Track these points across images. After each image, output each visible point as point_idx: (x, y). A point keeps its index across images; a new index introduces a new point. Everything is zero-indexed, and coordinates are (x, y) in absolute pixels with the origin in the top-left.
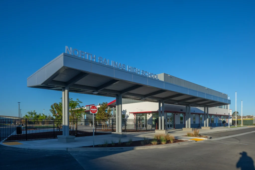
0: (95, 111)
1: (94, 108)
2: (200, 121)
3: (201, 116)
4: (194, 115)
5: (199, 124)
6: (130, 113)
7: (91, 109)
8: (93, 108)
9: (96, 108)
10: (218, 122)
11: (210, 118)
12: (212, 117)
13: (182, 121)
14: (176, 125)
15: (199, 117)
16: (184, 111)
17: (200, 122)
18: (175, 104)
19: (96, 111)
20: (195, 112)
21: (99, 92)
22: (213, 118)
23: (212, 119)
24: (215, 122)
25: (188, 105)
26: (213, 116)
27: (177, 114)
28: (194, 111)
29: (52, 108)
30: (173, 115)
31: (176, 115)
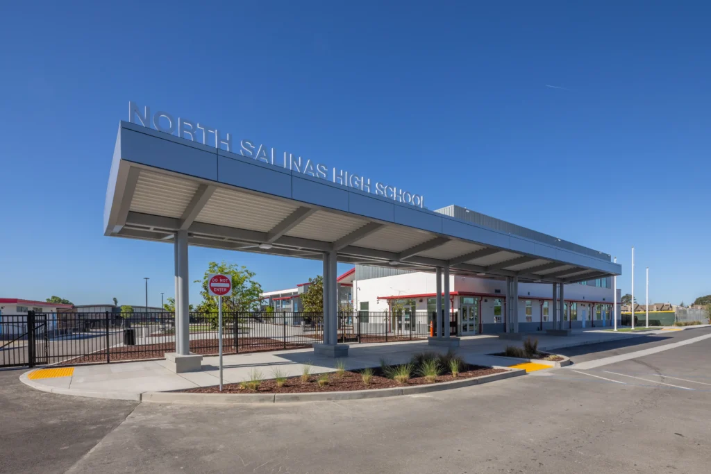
0: (225, 290)
1: (221, 280)
2: (543, 316)
3: (545, 305)
4: (528, 302)
5: (541, 323)
6: (378, 298)
7: (213, 285)
8: (219, 282)
9: (228, 282)
10: (587, 319)
11: (569, 308)
12: (572, 307)
13: (499, 316)
14: (485, 325)
15: (539, 307)
16: (502, 293)
17: (543, 319)
18: (478, 274)
19: (228, 289)
20: (531, 295)
21: (274, 245)
22: (575, 308)
23: (572, 312)
24: (579, 319)
25: (513, 277)
26: (575, 304)
27: (486, 301)
28: (529, 294)
29: (206, 289)
30: (476, 302)
31: (483, 302)
